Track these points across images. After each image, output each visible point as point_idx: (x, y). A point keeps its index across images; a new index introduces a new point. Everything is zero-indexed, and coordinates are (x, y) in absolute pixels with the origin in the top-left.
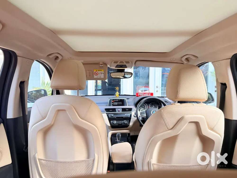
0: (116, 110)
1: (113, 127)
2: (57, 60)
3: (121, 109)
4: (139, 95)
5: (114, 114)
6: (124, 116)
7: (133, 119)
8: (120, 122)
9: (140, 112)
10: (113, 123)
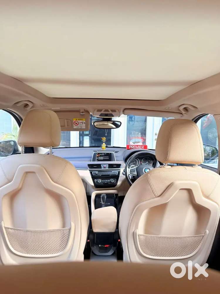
0: (101, 166)
1: (97, 186)
2: (26, 108)
3: (108, 165)
4: (130, 147)
5: (99, 171)
6: (111, 174)
7: (122, 177)
8: (106, 181)
9: (130, 169)
10: (97, 182)
